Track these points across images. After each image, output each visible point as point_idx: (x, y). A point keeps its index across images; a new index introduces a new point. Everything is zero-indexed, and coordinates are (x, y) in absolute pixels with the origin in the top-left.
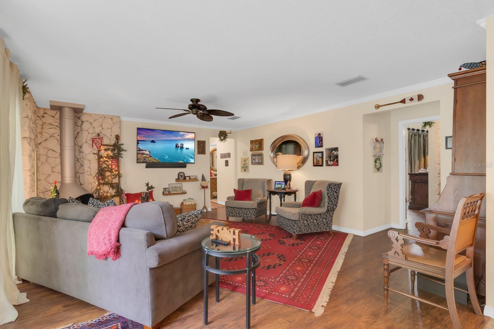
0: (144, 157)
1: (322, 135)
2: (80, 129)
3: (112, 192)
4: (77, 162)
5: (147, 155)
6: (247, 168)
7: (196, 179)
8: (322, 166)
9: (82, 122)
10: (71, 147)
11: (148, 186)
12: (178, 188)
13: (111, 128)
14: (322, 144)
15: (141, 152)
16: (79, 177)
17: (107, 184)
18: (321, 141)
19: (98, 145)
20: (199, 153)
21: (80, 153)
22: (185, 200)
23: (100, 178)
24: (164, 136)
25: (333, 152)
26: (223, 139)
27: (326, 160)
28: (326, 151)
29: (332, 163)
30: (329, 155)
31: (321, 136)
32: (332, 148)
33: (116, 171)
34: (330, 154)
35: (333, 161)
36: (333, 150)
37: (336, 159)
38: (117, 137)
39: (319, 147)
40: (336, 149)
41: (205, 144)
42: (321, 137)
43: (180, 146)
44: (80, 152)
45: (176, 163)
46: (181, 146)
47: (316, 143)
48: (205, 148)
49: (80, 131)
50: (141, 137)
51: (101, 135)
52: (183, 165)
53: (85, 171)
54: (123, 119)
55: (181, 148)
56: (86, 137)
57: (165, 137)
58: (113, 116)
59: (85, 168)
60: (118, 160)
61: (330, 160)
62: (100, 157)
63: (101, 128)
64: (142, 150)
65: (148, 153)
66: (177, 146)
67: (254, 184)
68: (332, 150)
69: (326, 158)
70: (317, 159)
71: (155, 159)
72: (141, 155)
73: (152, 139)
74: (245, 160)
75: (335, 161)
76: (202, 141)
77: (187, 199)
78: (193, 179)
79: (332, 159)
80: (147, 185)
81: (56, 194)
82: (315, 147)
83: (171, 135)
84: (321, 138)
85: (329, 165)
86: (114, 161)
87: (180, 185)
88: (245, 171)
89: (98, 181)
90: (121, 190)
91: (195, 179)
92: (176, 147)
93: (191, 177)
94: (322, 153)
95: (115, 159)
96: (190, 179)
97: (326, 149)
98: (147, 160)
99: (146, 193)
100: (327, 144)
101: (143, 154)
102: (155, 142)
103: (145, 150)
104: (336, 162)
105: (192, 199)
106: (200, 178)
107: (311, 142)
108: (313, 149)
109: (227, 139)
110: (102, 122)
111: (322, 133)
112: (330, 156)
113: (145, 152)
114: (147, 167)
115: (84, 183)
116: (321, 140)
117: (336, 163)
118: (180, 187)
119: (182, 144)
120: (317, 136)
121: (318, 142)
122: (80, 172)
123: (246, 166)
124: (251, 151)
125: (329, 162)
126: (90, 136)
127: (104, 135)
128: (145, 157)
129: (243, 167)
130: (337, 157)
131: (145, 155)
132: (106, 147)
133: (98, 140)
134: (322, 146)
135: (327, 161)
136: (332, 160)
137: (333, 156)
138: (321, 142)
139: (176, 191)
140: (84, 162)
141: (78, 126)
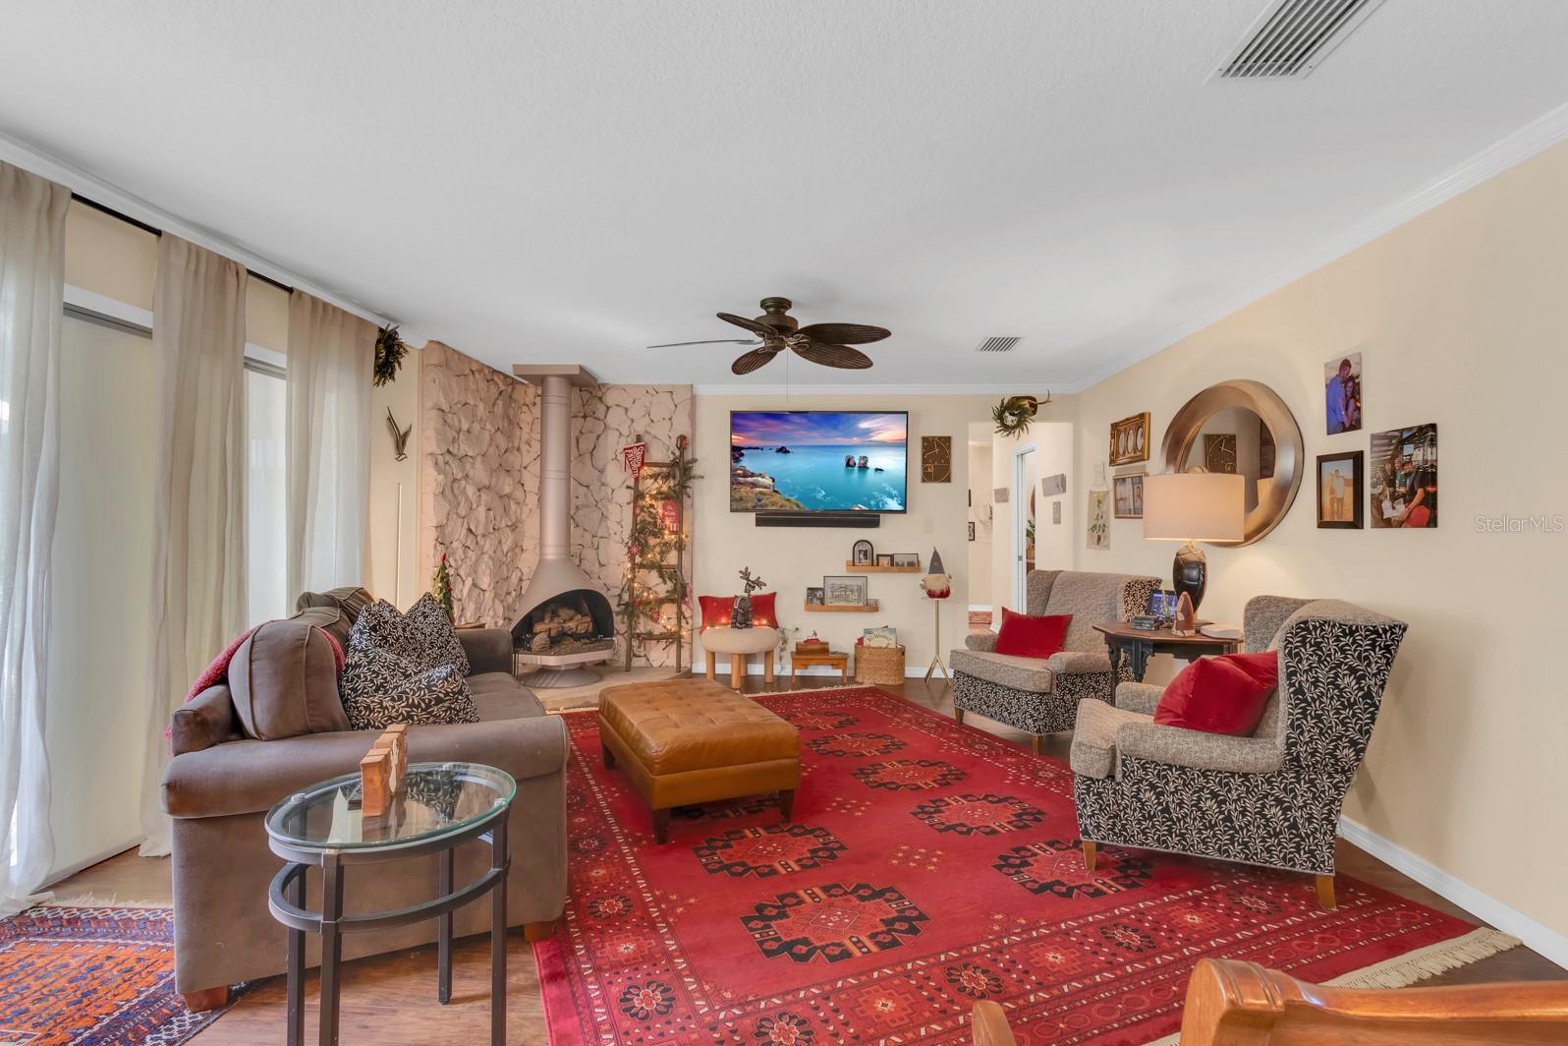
0: (756, 494)
1: (1359, 364)
2: (603, 426)
3: (662, 589)
4: (595, 508)
5: (766, 487)
6: (1103, 531)
7: (913, 566)
8: (1357, 523)
9: (608, 408)
10: (560, 472)
11: (748, 579)
12: (852, 591)
13: (670, 419)
14: (1356, 413)
15: (749, 479)
16: (598, 548)
17: (651, 566)
18: (1353, 397)
19: (634, 466)
20: (927, 478)
21: (603, 487)
22: (868, 631)
23: (635, 550)
24: (815, 434)
25: (1408, 449)
26: (1014, 427)
27: (1372, 495)
28: (1372, 445)
29: (1402, 509)
30: (1388, 467)
31: (1353, 371)
32: (1402, 431)
33: (672, 533)
34: (1392, 461)
35: (1408, 498)
36: (1408, 440)
37: (1420, 491)
38: (683, 442)
39: (1345, 430)
40: (1426, 434)
41: (949, 448)
42: (1352, 379)
43: (857, 462)
44: (603, 484)
45: (848, 513)
46: (862, 462)
47: (1331, 410)
48: (948, 461)
49: (603, 431)
50: (750, 438)
51: (647, 439)
52: (870, 519)
53: (611, 532)
54: (703, 390)
55: (860, 467)
56: (614, 444)
57: (817, 437)
58: (673, 386)
59: (610, 523)
60: (681, 502)
61: (1394, 498)
62: (639, 496)
63: (647, 420)
64: (753, 475)
65: (770, 482)
66: (851, 463)
67: (1085, 595)
68: (1402, 442)
69: (1374, 486)
70: (1332, 492)
71: (788, 500)
72: (748, 489)
73: (780, 444)
74: (1099, 502)
75: (1417, 499)
76: (940, 438)
77: (877, 630)
78: (903, 565)
79: (1402, 490)
80: (746, 575)
81: (440, 585)
82: (1329, 433)
83: (834, 433)
84: (1350, 384)
85: (1388, 523)
86: (669, 508)
87: (859, 582)
88: (1098, 544)
89: (632, 559)
90: (682, 585)
91: (911, 564)
92: (848, 465)
93: (897, 559)
94: (1357, 458)
95: (671, 502)
96: (892, 565)
97: (1374, 437)
98: (767, 502)
99: (743, 599)
100: (1381, 414)
101: (754, 485)
102: (788, 452)
103: (760, 475)
104: (1421, 504)
105: (893, 631)
106: (926, 562)
107: (1312, 407)
108: (1320, 441)
109: (1031, 426)
110: (648, 405)
111: (1360, 355)
112: (1394, 472)
113: (760, 479)
114: (760, 522)
115: (609, 563)
116: (1353, 393)
117: (1427, 514)
118: (860, 589)
119: (865, 458)
120: (1335, 373)
121: (1341, 403)
122: (599, 535)
123: (1101, 522)
124: (1112, 462)
125: (1386, 504)
126: (623, 444)
127: (655, 437)
128: (761, 493)
129: (1095, 526)
130: (1428, 477)
131: (761, 489)
132: (656, 470)
133: (635, 450)
134: (1356, 425)
135: (1377, 501)
136: (1403, 496)
137: (1407, 475)
138: (1352, 401)
139: (846, 599)
140: (608, 510)
141: (599, 419)
